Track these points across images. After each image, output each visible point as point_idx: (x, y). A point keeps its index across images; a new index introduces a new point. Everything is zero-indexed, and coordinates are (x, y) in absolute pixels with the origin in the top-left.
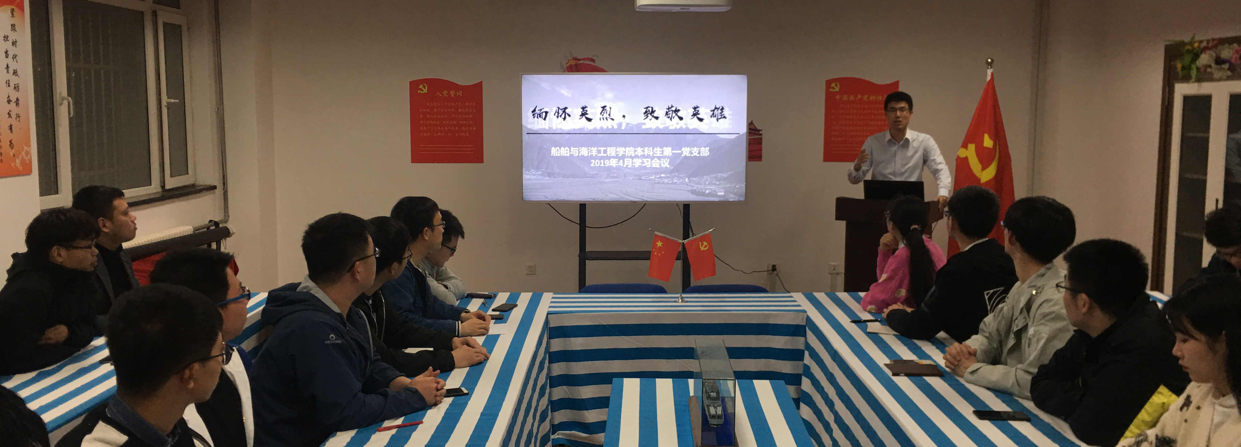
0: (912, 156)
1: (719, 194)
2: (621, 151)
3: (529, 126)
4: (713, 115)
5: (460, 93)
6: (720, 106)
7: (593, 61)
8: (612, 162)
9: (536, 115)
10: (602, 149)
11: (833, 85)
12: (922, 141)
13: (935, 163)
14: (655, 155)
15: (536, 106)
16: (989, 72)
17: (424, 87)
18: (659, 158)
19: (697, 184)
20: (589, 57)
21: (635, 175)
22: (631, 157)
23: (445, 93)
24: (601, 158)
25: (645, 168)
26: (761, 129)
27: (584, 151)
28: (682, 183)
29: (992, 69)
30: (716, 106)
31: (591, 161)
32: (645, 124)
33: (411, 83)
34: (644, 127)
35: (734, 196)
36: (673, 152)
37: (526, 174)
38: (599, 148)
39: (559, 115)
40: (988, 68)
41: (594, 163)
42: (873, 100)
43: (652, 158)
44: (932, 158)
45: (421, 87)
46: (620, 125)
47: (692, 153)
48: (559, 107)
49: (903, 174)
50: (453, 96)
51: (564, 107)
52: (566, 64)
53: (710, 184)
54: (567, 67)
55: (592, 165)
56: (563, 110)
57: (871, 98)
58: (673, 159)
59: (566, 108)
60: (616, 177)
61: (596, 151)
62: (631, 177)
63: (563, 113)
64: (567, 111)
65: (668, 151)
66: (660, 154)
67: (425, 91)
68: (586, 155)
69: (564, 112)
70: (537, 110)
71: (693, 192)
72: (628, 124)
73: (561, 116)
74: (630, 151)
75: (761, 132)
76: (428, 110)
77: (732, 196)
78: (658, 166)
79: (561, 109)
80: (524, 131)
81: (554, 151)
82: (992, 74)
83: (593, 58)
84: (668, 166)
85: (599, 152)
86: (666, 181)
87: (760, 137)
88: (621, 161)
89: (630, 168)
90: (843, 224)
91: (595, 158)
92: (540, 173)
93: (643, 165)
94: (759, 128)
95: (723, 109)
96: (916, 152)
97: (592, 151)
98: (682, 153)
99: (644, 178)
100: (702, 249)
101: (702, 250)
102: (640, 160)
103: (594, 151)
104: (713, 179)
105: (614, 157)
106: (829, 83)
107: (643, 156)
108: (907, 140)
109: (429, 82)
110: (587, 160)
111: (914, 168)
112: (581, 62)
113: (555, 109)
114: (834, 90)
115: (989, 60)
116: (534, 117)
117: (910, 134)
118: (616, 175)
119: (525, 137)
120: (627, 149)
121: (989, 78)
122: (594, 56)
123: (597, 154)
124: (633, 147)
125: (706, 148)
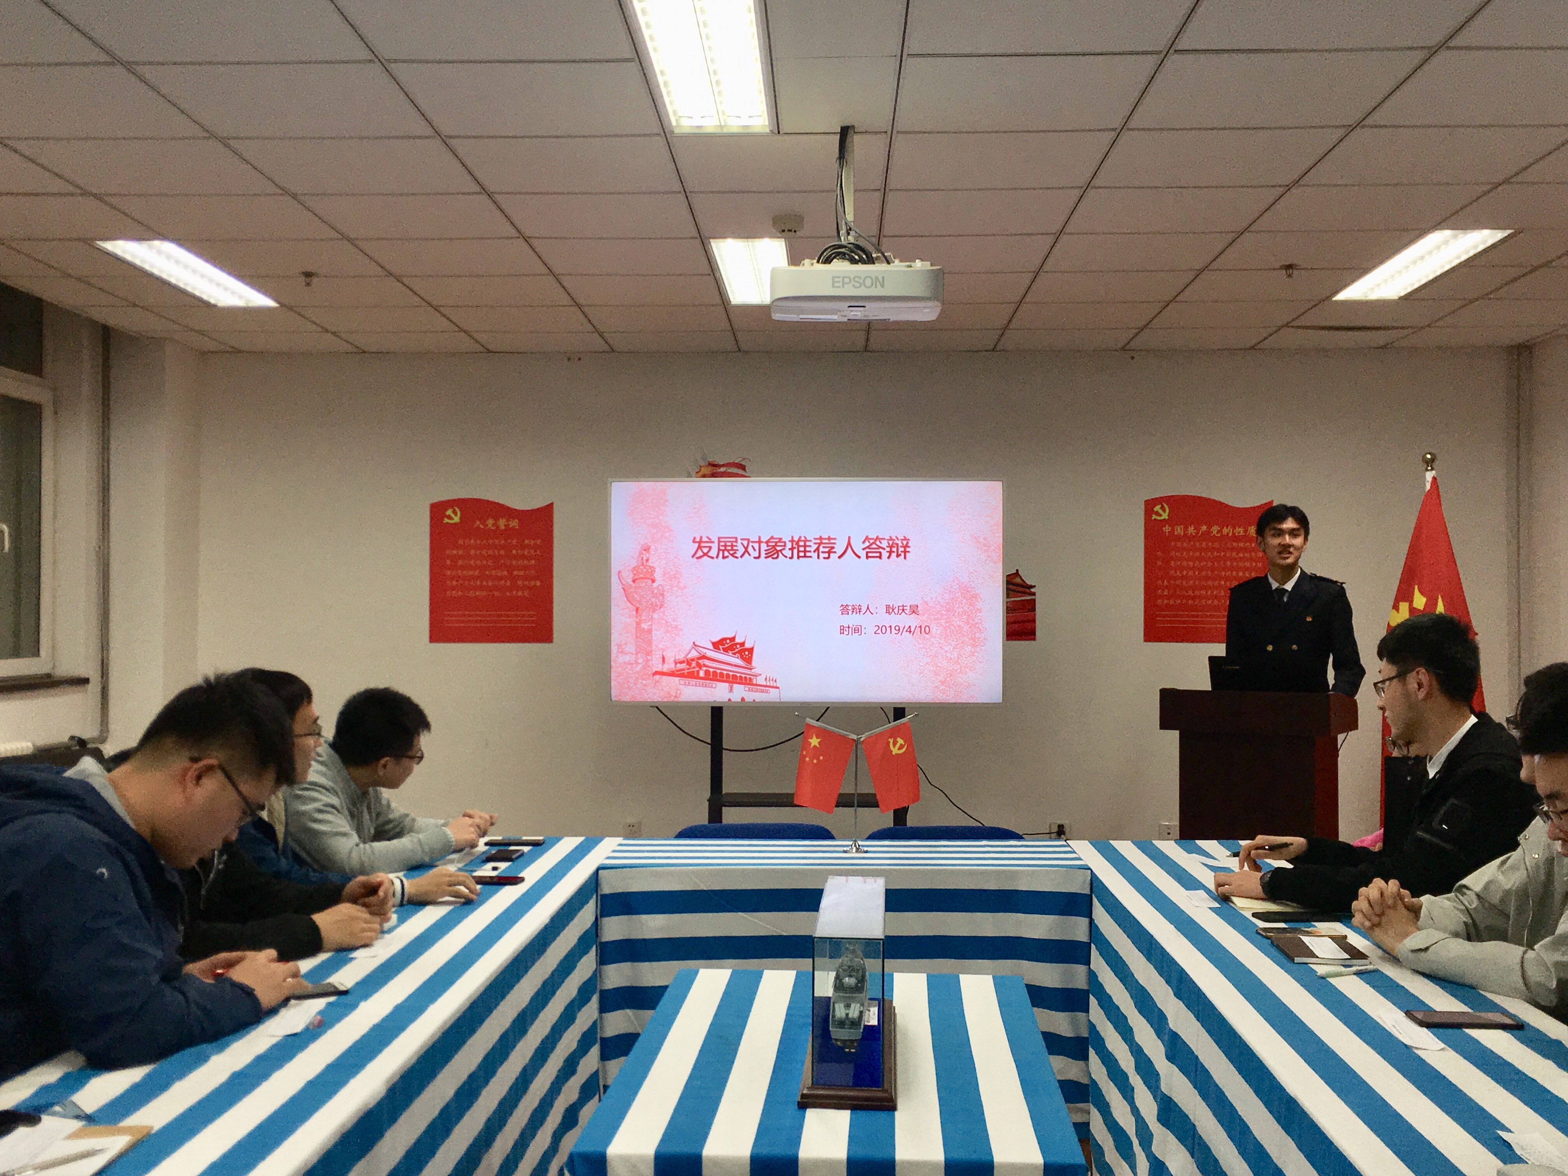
5: (514, 523)
7: (743, 467)
11: (1157, 508)
16: (1429, 476)
17: (455, 512)
20: (736, 462)
23: (490, 522)
26: (1033, 584)
29: (1434, 472)
33: (434, 506)
40: (1427, 470)
42: (1228, 534)
45: (449, 512)
50: (503, 527)
52: (697, 473)
57: (1225, 531)
67: (457, 519)
75: (1033, 590)
76: (461, 552)
82: (1434, 478)
83: (743, 463)
87: (1033, 597)
90: (1174, 736)
94: (1029, 582)
100: (895, 751)
101: (894, 753)
106: (1149, 505)
109: (462, 504)
112: (722, 469)
114: (1159, 518)
115: (1429, 456)
121: (1428, 487)
122: (744, 459)
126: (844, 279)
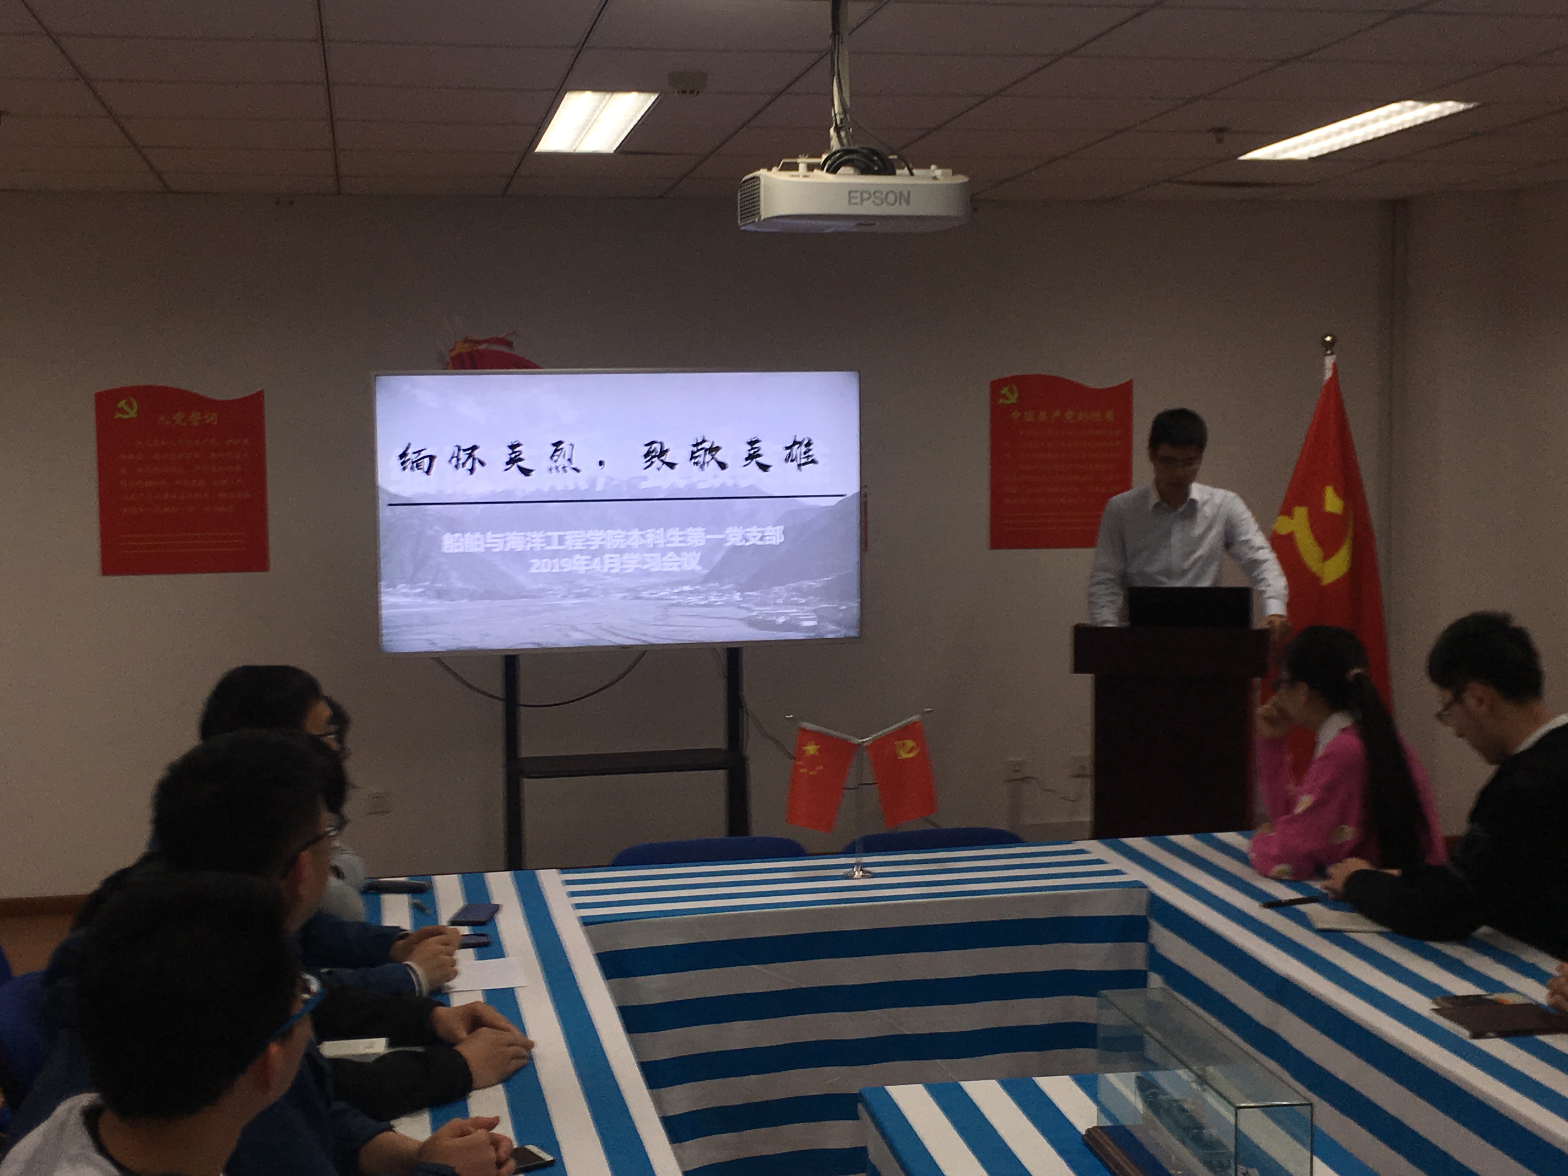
0: (1202, 537)
1: (806, 624)
2: (596, 537)
3: (393, 489)
4: (789, 459)
5: (212, 418)
6: (806, 437)
7: (509, 344)
8: (579, 562)
9: (409, 465)
10: (555, 534)
11: (1005, 391)
12: (1221, 505)
13: (1252, 548)
14: (669, 545)
15: (409, 444)
16: (1329, 361)
17: (130, 404)
18: (678, 551)
19: (758, 605)
20: (499, 337)
21: (629, 590)
22: (620, 551)
23: (179, 417)
24: (554, 554)
25: (648, 574)
27: (516, 541)
28: (727, 604)
29: (1334, 356)
30: (795, 436)
31: (533, 561)
32: (645, 478)
33: (100, 397)
34: (644, 485)
35: (838, 628)
36: (709, 537)
37: (388, 594)
38: (549, 534)
39: (461, 462)
40: (1327, 354)
41: (540, 566)
42: (1083, 420)
43: (664, 551)
44: (1243, 538)
45: (122, 404)
46: (593, 482)
47: (747, 540)
48: (459, 444)
49: (1184, 572)
50: (197, 424)
51: (470, 446)
52: (451, 351)
53: (786, 604)
54: (451, 358)
55: (533, 570)
56: (470, 451)
57: (1080, 416)
58: (707, 552)
59: (474, 448)
60: (586, 595)
61: (543, 540)
62: (617, 595)
63: (469, 458)
64: (476, 453)
65: (697, 536)
66: (680, 542)
67: (133, 413)
68: (519, 548)
69: (470, 455)
70: (410, 451)
71: (752, 623)
72: (610, 479)
73: (464, 464)
74: (614, 537)
76: (140, 457)
77: (833, 627)
78: (676, 569)
79: (465, 450)
80: (383, 501)
81: (450, 543)
82: (1335, 367)
83: (509, 338)
84: (699, 568)
85: (548, 541)
86: (693, 599)
88: (597, 560)
89: (617, 575)
91: (541, 555)
92: (419, 590)
93: (645, 567)
95: (809, 444)
96: (1209, 528)
97: (534, 541)
98: (724, 540)
99: (647, 596)
102: (637, 557)
103: (537, 539)
104: (794, 593)
105: (581, 552)
106: (996, 386)
107: (644, 548)
108: (1194, 502)
109: (141, 394)
110: (521, 558)
111: (1207, 560)
112: (483, 347)
113: (450, 450)
115: (1329, 339)
116: (404, 469)
117: (1197, 491)
118: (586, 590)
119: (385, 513)
120: (610, 532)
121: (1328, 374)
122: (509, 334)
123: (543, 545)
124: (623, 528)
125: (778, 528)
126: (862, 194)
